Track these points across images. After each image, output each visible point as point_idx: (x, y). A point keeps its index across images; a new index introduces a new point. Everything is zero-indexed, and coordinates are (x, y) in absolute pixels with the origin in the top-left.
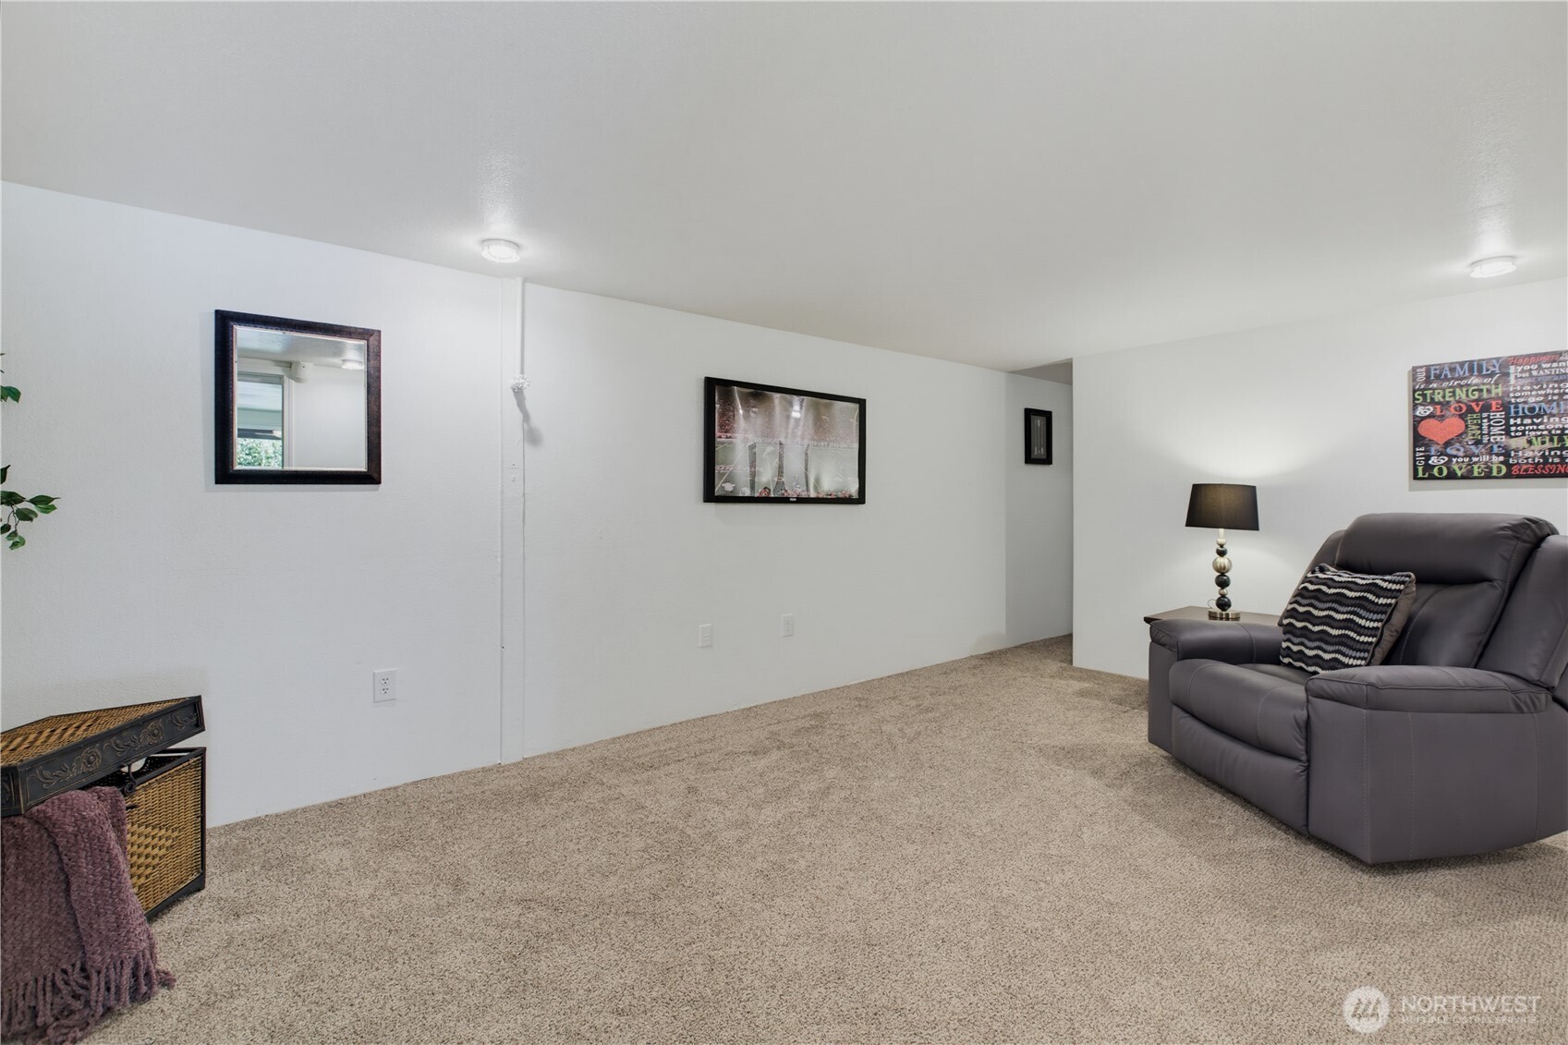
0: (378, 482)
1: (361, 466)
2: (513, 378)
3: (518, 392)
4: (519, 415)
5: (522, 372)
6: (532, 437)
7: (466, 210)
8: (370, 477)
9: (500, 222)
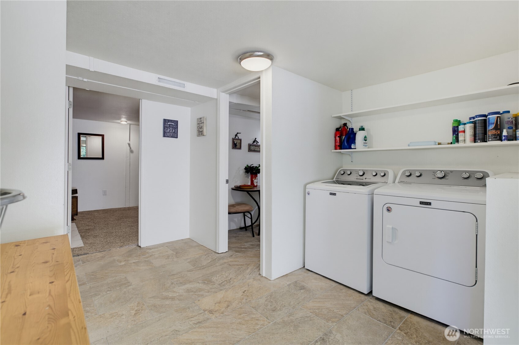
0: (104, 159)
1: (101, 157)
2: (128, 142)
3: (129, 144)
4: (129, 148)
5: (130, 141)
6: (132, 151)
7: (119, 118)
8: (103, 158)
9: (123, 119)
